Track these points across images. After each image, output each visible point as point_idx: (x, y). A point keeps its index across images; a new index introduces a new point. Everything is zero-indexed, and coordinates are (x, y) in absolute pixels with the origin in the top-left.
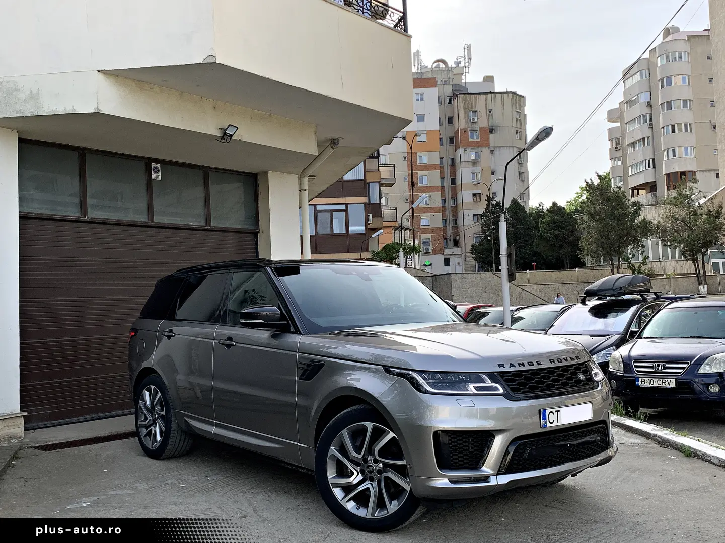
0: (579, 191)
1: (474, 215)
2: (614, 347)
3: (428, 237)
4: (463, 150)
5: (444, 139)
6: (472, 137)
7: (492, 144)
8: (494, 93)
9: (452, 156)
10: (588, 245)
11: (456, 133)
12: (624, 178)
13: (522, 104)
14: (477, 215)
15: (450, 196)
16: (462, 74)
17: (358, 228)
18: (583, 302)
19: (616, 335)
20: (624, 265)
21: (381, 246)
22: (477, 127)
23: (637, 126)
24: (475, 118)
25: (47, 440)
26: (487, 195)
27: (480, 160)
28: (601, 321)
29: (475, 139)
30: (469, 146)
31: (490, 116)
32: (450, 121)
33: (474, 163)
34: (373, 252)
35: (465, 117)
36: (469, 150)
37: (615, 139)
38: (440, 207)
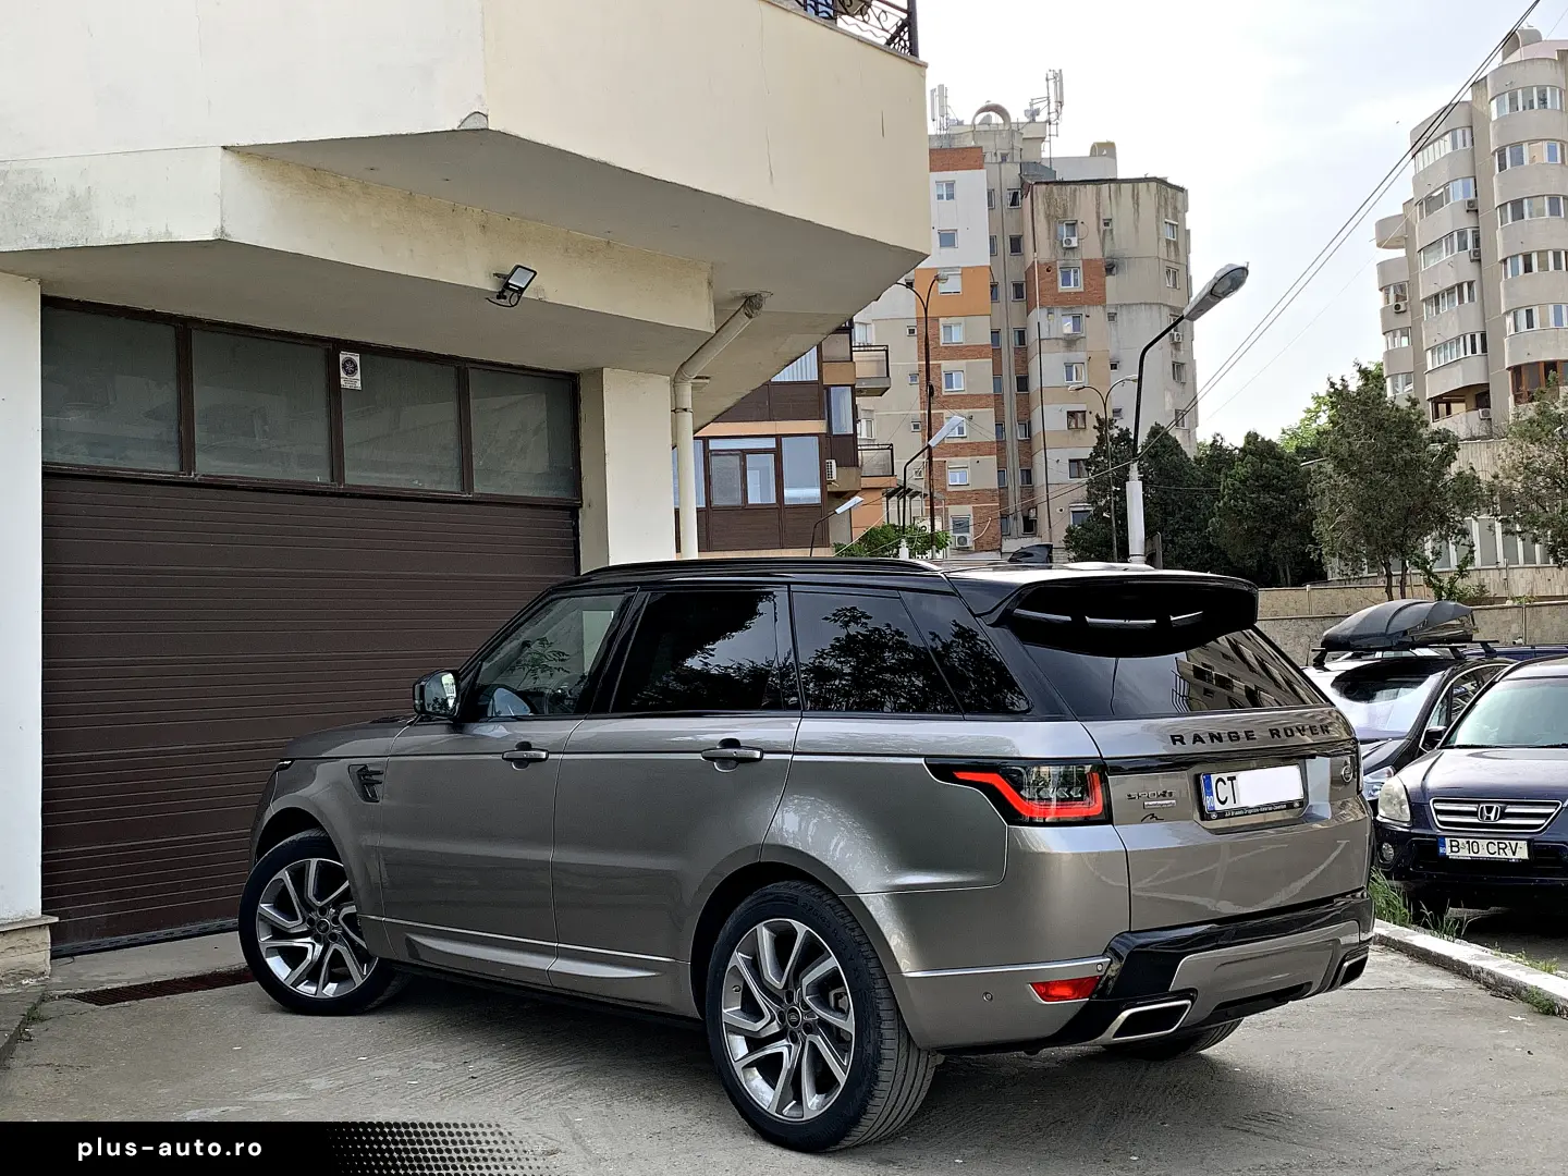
0: (1312, 406)
1: (1070, 461)
2: (1389, 768)
3: (965, 511)
4: (1045, 311)
5: (1001, 288)
6: (1066, 281)
7: (1112, 297)
8: (1115, 180)
9: (1020, 326)
10: (1334, 530)
11: (1029, 272)
12: (1416, 375)
13: (1179, 207)
14: (1077, 461)
15: (1015, 420)
16: (1043, 139)
17: (805, 492)
18: (1320, 663)
19: (1394, 739)
20: (1416, 577)
21: (858, 534)
22: (1076, 260)
23: (1445, 257)
24: (1072, 239)
25: (102, 979)
26: (1097, 416)
27: (1083, 335)
28: (1360, 708)
29: (1071, 288)
30: (1058, 303)
31: (1108, 238)
32: (1016, 245)
33: (1070, 342)
34: (838, 547)
35: (1049, 237)
36: (1058, 312)
37: (1395, 287)
38: (993, 442)
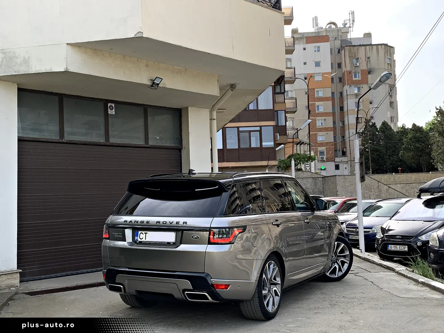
3: (323, 149)
4: (349, 86)
5: (335, 79)
6: (355, 77)
7: (369, 82)
8: (371, 45)
9: (341, 91)
10: (438, 155)
11: (344, 74)
13: (392, 53)
15: (339, 120)
16: (348, 32)
17: (268, 143)
18: (419, 197)
19: (439, 220)
21: (287, 156)
22: (359, 70)
24: (357, 63)
26: (365, 118)
27: (361, 93)
28: (431, 211)
29: (357, 79)
30: (353, 83)
31: (369, 63)
32: (339, 65)
33: (357, 96)
35: (350, 63)
36: (353, 86)
38: (332, 128)
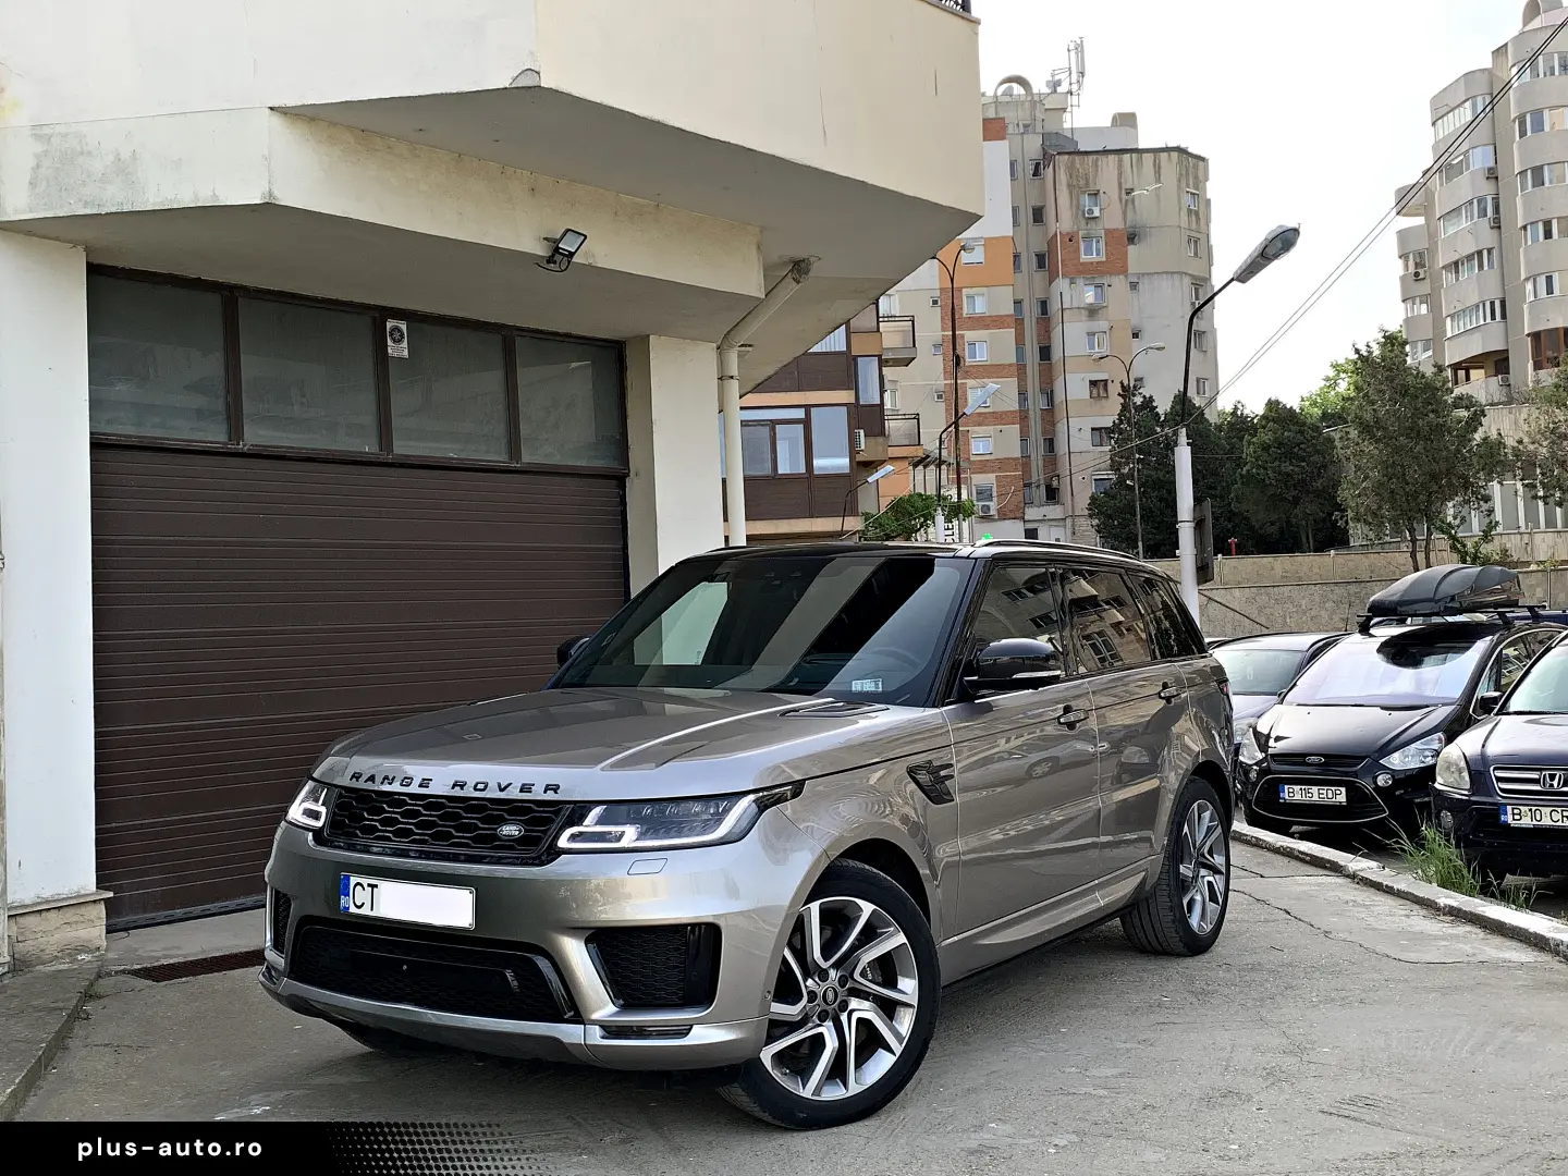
0: (1331, 373)
1: (1093, 429)
2: (1440, 734)
3: (987, 479)
4: (1067, 281)
5: (1024, 258)
6: (1088, 251)
7: (1132, 268)
8: (1136, 150)
9: (1042, 296)
10: (1359, 495)
11: (1052, 242)
12: (1436, 341)
13: (1201, 178)
14: (1099, 429)
15: (1037, 389)
16: (1064, 110)
17: (832, 462)
18: (1365, 629)
19: (1443, 705)
20: (1441, 541)
21: (885, 503)
22: (1098, 230)
23: (1464, 224)
24: (1094, 208)
25: (158, 954)
26: (1122, 383)
27: (1105, 304)
28: (1407, 674)
29: (1094, 257)
30: (1080, 272)
31: (1130, 206)
32: (1038, 215)
33: (1093, 311)
34: (867, 516)
35: (1072, 207)
36: (1080, 282)
37: (1414, 254)
38: (1015, 411)
